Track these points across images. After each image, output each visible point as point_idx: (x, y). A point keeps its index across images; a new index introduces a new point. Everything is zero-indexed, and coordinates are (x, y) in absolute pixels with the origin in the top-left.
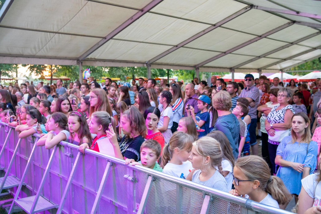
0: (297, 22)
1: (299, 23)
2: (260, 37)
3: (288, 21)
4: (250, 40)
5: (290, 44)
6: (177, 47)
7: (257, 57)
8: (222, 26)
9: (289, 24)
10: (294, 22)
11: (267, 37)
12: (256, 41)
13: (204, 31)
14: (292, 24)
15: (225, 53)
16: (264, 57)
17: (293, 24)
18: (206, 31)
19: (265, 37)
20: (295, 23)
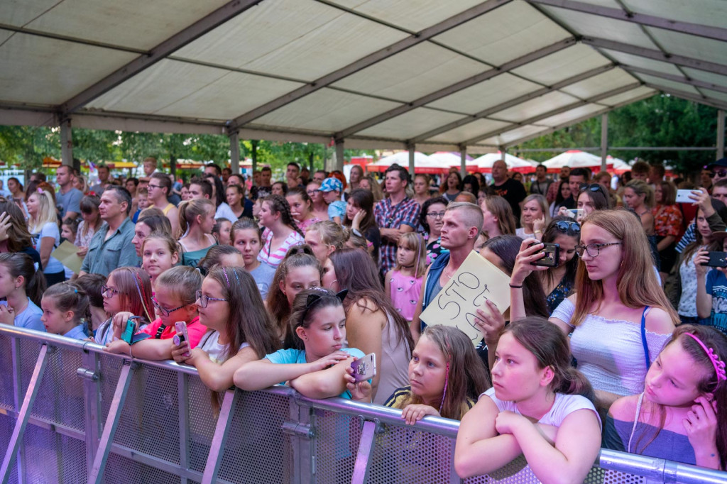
0: (584, 39)
1: (589, 40)
2: (498, 70)
3: (568, 35)
4: (474, 77)
5: (547, 90)
6: (314, 86)
7: (470, 116)
8: (434, 39)
9: (567, 42)
10: (578, 38)
11: (513, 71)
12: (489, 78)
13: (388, 48)
14: (574, 42)
15: (411, 105)
16: (485, 117)
17: (575, 44)
18: (394, 50)
19: (508, 71)
20: (581, 42)
